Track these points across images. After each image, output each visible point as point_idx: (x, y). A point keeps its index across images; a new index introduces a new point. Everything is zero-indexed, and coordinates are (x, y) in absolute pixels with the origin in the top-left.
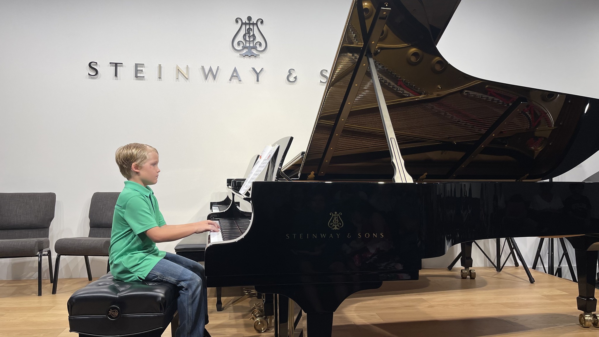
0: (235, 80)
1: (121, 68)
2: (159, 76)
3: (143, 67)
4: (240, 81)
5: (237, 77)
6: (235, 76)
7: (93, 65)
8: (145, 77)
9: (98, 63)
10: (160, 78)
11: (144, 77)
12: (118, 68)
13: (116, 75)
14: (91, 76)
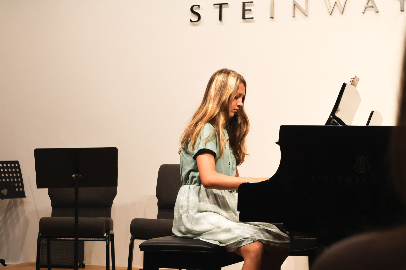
0: (370, 13)
1: (227, 9)
2: (271, 16)
3: (251, 6)
4: (377, 12)
5: (373, 7)
6: (370, 7)
7: (196, 9)
8: (254, 18)
9: (200, 6)
10: (272, 18)
11: (252, 18)
12: (224, 10)
13: (220, 19)
14: (193, 22)
